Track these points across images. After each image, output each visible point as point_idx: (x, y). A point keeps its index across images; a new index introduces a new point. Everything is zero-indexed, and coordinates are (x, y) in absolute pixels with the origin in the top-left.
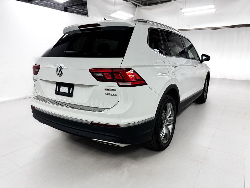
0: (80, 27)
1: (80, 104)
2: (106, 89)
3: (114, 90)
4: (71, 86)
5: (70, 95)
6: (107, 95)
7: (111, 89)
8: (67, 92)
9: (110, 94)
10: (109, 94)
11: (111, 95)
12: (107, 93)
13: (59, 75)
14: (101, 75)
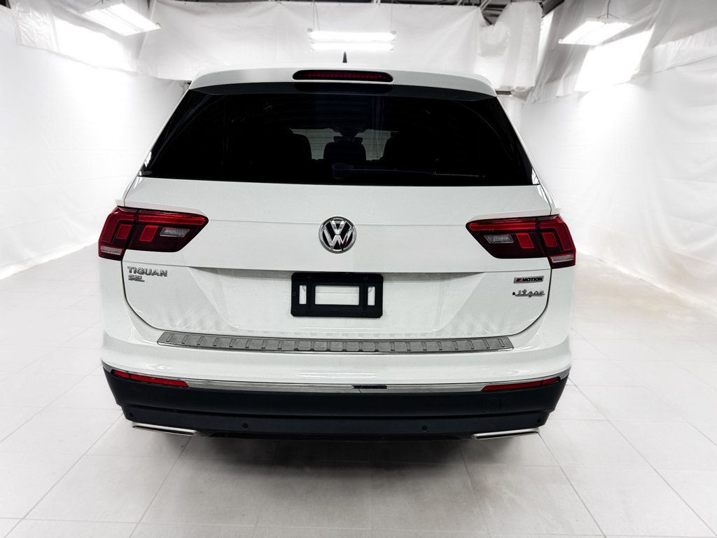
0: (299, 75)
1: (401, 334)
2: (518, 280)
3: (540, 279)
4: (370, 281)
6: (518, 295)
7: (532, 279)
8: (356, 303)
9: (527, 293)
10: (524, 294)
11: (531, 295)
12: (520, 292)
13: (337, 246)
14: (504, 239)
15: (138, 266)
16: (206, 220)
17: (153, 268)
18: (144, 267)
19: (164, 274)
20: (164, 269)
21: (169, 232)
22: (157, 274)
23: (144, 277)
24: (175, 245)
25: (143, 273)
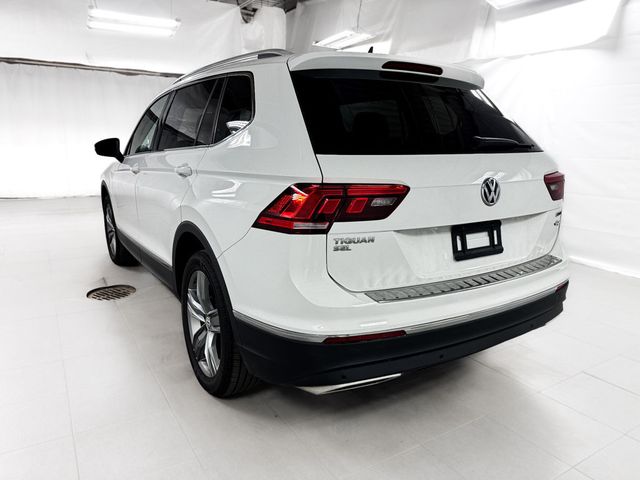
4: (492, 227)
5: (495, 249)
8: (488, 244)
13: (492, 200)
15: (345, 237)
16: (407, 189)
17: (361, 237)
18: (351, 236)
19: (373, 241)
20: (371, 235)
21: (378, 202)
22: (365, 241)
23: (351, 246)
24: (383, 213)
25: (350, 242)
